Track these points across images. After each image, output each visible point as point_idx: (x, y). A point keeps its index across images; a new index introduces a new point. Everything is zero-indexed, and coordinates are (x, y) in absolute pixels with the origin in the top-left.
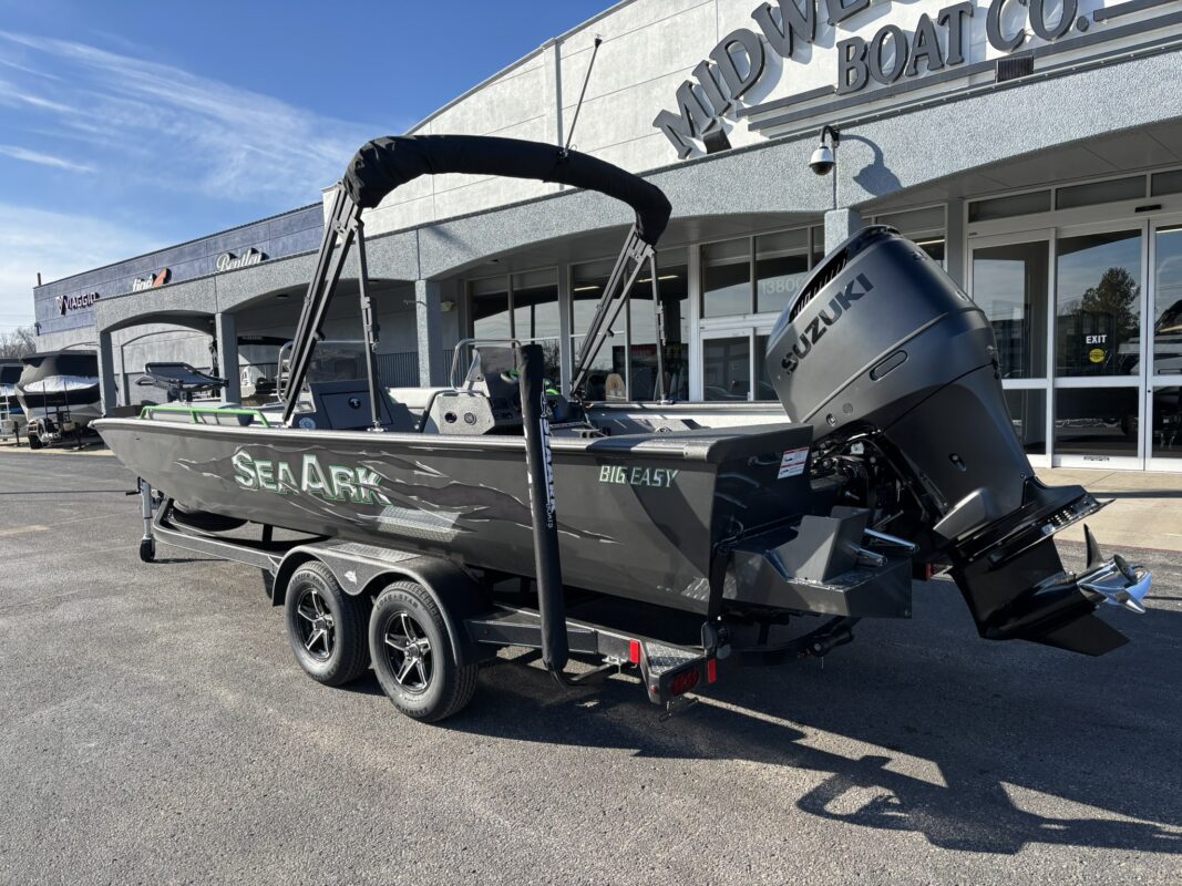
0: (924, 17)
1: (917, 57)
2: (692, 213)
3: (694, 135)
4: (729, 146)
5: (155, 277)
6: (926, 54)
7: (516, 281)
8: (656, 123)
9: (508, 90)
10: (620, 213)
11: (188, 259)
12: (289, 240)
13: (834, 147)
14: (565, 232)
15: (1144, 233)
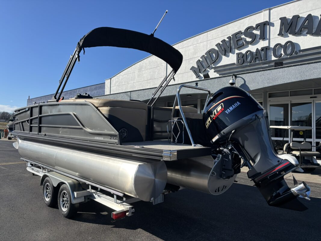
0: (257, 49)
1: (255, 58)
3: (200, 73)
4: (209, 77)
8: (191, 69)
11: (69, 95)
12: (96, 92)
13: (235, 79)
15: (312, 103)
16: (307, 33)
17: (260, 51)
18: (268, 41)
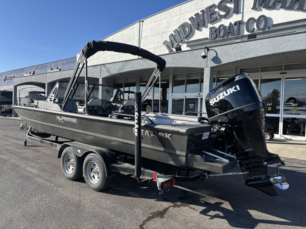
0: (231, 23)
1: (228, 33)
2: (171, 66)
3: (173, 47)
4: (181, 50)
5: (30, 73)
6: (231, 32)
7: (125, 80)
8: (163, 44)
9: (127, 32)
10: (153, 65)
11: (40, 69)
12: (67, 66)
13: (208, 52)
14: (139, 68)
15: (282, 80)
16: (281, 7)
17: (233, 25)
18: (241, 15)
